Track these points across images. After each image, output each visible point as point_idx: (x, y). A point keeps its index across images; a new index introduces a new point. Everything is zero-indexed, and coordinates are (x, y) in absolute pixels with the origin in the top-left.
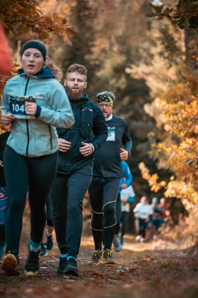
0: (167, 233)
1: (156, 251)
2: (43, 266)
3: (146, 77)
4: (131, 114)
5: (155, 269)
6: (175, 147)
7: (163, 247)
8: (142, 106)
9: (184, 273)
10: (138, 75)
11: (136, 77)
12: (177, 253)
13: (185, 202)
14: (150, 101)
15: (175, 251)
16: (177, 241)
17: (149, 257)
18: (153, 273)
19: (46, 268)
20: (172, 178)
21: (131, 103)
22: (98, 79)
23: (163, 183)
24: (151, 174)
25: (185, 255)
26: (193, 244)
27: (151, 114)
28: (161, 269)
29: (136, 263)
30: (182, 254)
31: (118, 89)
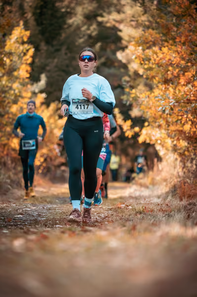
0: (141, 179)
1: (131, 197)
2: (18, 215)
3: (117, 25)
4: (103, 60)
5: (130, 215)
6: (148, 93)
7: (137, 194)
8: (114, 53)
9: (159, 219)
10: (111, 23)
11: (108, 25)
12: (152, 199)
13: (158, 147)
14: (123, 49)
15: (149, 197)
16: (151, 186)
17: (124, 204)
18: (128, 220)
19: (22, 216)
20: (146, 124)
21: (103, 49)
22: (70, 26)
23: (137, 129)
24: (125, 120)
25: (159, 201)
26: (167, 189)
27: (124, 61)
28: (136, 215)
29: (111, 209)
30: (156, 200)
31: (90, 36)
